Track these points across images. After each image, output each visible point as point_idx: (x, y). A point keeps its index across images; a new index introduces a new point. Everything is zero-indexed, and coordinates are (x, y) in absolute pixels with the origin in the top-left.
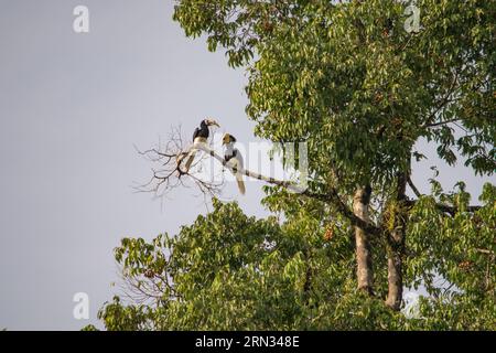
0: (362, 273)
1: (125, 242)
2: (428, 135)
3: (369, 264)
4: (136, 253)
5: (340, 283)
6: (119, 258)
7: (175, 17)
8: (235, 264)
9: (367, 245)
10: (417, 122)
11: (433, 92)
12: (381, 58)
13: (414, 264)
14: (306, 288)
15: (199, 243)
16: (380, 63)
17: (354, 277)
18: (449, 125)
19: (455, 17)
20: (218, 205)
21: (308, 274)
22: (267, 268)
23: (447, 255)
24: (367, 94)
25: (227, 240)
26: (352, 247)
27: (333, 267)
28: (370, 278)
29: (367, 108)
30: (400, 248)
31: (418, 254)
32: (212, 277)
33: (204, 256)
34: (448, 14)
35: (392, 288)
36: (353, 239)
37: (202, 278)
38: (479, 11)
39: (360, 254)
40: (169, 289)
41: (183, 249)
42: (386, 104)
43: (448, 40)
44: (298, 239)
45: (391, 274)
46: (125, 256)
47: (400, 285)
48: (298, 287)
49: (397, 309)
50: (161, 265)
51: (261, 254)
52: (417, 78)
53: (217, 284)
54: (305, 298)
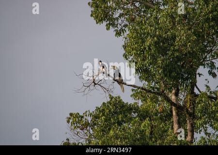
0: (176, 127)
1: (71, 114)
2: (204, 65)
3: (179, 123)
4: (76, 119)
5: (166, 131)
6: (68, 122)
7: (92, 15)
8: (120, 124)
9: (178, 114)
10: (199, 60)
11: (206, 46)
12: (183, 32)
13: (199, 122)
14: (151, 133)
15: (103, 115)
16: (182, 34)
17: (172, 128)
18: (213, 61)
19: (215, 13)
20: (111, 98)
21: (152, 128)
22: (133, 125)
23: (213, 118)
24: (176, 48)
25: (116, 113)
26: (171, 115)
27: (163, 124)
29: (177, 54)
30: (192, 116)
31: (201, 118)
32: (110, 129)
33: (106, 120)
34: (212, 12)
35: (189, 134)
36: (171, 112)
37: (105, 130)
39: (175, 118)
40: (91, 135)
41: (96, 117)
42: (185, 52)
43: (212, 23)
44: (147, 112)
46: (71, 121)
47: (192, 132)
48: (148, 133)
50: (87, 124)
51: (131, 119)
52: (198, 40)
53: (112, 132)
54: (151, 138)
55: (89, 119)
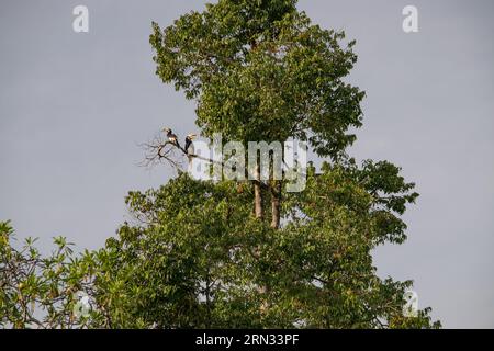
0: (258, 210)
1: (130, 193)
2: (293, 136)
3: (262, 205)
4: (136, 200)
5: (247, 215)
6: (127, 202)
7: (157, 73)
8: (190, 205)
9: (261, 195)
10: (288, 129)
11: (296, 113)
12: (268, 94)
13: (286, 204)
14: (228, 217)
15: (170, 194)
16: (268, 97)
17: (254, 212)
18: (305, 130)
19: (307, 73)
20: (181, 174)
21: (230, 210)
22: (207, 206)
23: (303, 199)
24: (261, 114)
25: (185, 192)
26: (253, 196)
27: (243, 207)
28: (262, 212)
29: (261, 121)
30: (279, 196)
31: (288, 199)
32: (177, 212)
33: (173, 201)
34: (303, 71)
35: (274, 218)
36: (253, 192)
37: (172, 213)
38: (320, 70)
39: (257, 200)
40: (155, 219)
41: (162, 197)
42: (271, 119)
43: (303, 85)
44: (224, 192)
45: (273, 210)
46: (130, 201)
47: (278, 217)
48: (224, 217)
49: (277, 228)
50: (150, 205)
51: (204, 199)
52: (287, 105)
53: (180, 215)
54: (228, 223)
55: (153, 199)
